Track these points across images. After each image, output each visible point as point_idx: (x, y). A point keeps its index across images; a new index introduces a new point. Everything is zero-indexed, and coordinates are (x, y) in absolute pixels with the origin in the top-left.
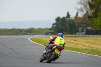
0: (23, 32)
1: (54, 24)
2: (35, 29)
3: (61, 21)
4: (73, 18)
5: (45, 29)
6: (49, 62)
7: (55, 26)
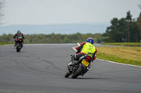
0: (66, 39)
1: (108, 28)
2: (83, 35)
3: (118, 24)
4: (136, 20)
5: (96, 34)
6: (75, 77)
7: (110, 30)
